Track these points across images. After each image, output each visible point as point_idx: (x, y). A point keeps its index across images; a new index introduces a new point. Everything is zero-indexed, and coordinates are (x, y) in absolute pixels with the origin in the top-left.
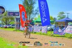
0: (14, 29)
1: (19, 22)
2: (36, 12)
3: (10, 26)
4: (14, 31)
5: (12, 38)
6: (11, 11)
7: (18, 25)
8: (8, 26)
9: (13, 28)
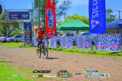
0: (20, 44)
1: (29, 31)
2: (61, 10)
3: (13, 38)
4: (21, 47)
5: (21, 60)
6: (13, 11)
7: (28, 36)
8: (8, 39)
9: (17, 41)
